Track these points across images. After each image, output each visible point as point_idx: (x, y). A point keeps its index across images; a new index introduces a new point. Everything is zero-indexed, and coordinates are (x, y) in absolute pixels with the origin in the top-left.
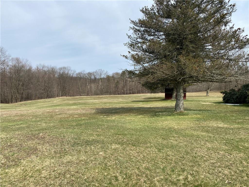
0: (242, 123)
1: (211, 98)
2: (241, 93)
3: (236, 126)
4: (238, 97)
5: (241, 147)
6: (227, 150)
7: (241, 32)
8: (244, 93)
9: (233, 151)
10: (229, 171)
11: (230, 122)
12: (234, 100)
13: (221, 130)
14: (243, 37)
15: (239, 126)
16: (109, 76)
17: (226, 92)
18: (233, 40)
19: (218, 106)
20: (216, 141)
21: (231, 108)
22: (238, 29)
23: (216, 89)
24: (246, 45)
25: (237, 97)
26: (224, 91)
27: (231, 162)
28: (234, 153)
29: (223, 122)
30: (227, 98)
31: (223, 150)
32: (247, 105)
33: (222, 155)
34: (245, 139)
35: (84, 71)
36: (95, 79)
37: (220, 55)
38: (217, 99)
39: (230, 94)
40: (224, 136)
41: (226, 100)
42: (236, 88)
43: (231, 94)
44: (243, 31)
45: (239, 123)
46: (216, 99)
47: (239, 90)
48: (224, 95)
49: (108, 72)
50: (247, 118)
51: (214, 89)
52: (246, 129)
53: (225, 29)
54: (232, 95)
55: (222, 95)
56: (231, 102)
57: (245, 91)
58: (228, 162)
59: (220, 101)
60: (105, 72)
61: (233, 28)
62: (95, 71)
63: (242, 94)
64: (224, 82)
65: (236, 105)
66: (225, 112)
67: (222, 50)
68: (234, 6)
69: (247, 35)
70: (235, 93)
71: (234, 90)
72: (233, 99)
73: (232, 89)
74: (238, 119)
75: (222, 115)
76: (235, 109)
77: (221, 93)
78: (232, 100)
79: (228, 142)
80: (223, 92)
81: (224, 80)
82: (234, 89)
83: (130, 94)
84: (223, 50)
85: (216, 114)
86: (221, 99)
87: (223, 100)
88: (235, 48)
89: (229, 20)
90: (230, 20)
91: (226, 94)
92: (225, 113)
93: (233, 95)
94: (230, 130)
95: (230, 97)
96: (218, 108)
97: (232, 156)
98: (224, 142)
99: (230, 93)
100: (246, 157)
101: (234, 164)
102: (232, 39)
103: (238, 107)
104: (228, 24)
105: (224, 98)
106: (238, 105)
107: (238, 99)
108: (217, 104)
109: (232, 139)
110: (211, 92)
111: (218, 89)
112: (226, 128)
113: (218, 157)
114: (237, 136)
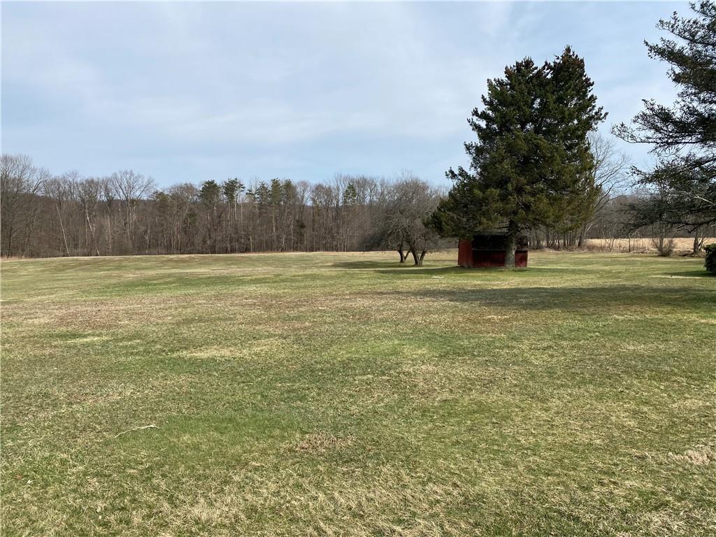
16: (162, 194)
35: (75, 174)
36: (111, 201)
49: (155, 182)
60: (146, 180)
62: (109, 175)
83: (233, 251)
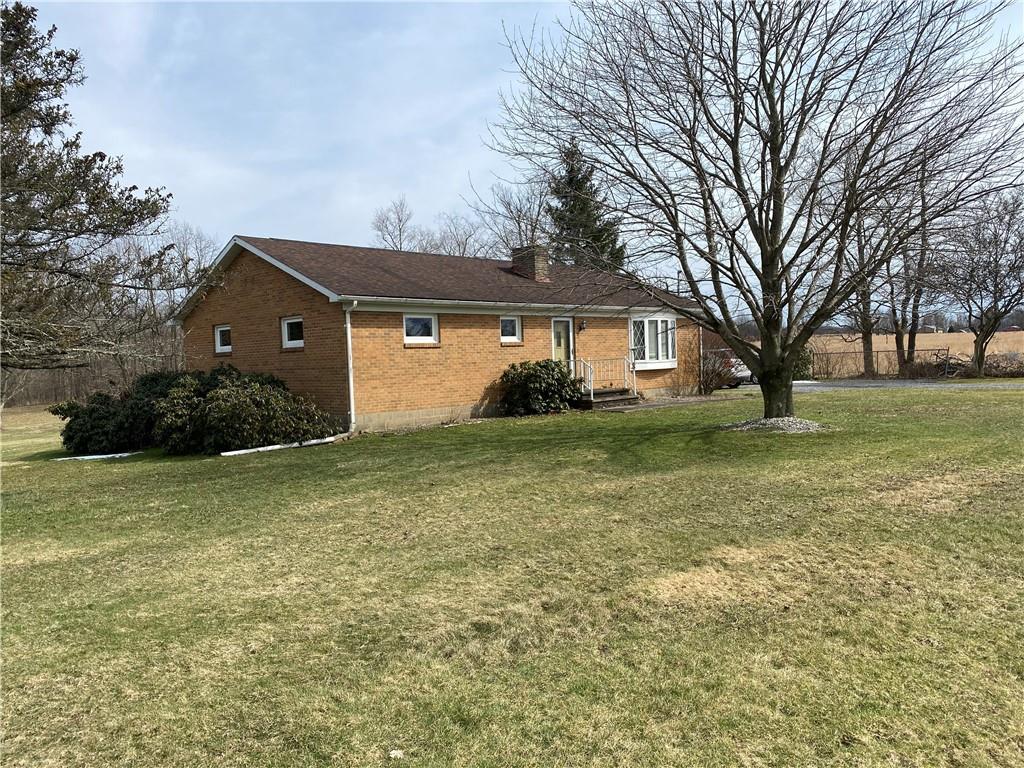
0: (134, 527)
1: (12, 439)
2: (132, 408)
3: (111, 544)
4: (122, 423)
5: (123, 630)
6: (64, 660)
7: (112, 173)
8: (146, 408)
9: (87, 656)
10: (63, 753)
11: (89, 531)
12: (107, 439)
13: (46, 574)
14: (122, 193)
15: (124, 542)
17: (73, 408)
18: (83, 196)
19: (41, 473)
20: (18, 631)
21: (98, 472)
22: (95, 155)
23: (35, 398)
24: (131, 223)
25: (120, 426)
26: (64, 404)
27: (74, 710)
28: (92, 664)
29: (59, 539)
30: (81, 434)
31: (45, 666)
32: (155, 451)
33: (38, 691)
34: (140, 590)
37: (31, 250)
38: (41, 441)
39: (90, 417)
40: (55, 600)
41: (76, 440)
42: (112, 388)
43: (95, 415)
44: (117, 168)
45: (122, 528)
46: (36, 441)
47: (126, 396)
48: (68, 419)
50: (152, 504)
51: (28, 398)
52: (148, 547)
53: (41, 145)
54: (100, 419)
55: (60, 423)
56: (96, 448)
57: (146, 399)
58: (61, 715)
59: (53, 448)
61: (77, 146)
63: (136, 412)
64: (58, 367)
65: (117, 456)
66: (71, 492)
67: (35, 229)
68: (73, 59)
69: (135, 188)
70: (112, 410)
71: (107, 397)
72: (106, 433)
73: (100, 395)
74: (120, 514)
75: (57, 506)
76: (112, 474)
77: (55, 412)
78: (102, 438)
79: (70, 624)
80: (62, 409)
81: (58, 360)
82: (105, 392)
84: (39, 230)
85: (30, 506)
86: (56, 441)
87: (64, 443)
88: (88, 230)
89: (61, 112)
90: (65, 112)
91: (77, 417)
92: (70, 495)
93: (106, 418)
94: (85, 569)
95: (93, 428)
96: (43, 478)
97: (81, 681)
98: (54, 626)
99: (93, 410)
100: (138, 663)
101: (88, 712)
102: (73, 191)
103: (127, 465)
104: (59, 127)
105: (69, 435)
106: (126, 455)
107: (122, 434)
108: (40, 463)
109: (90, 607)
110: (13, 413)
111: (47, 397)
112: (70, 563)
113: (20, 707)
114: (110, 587)
